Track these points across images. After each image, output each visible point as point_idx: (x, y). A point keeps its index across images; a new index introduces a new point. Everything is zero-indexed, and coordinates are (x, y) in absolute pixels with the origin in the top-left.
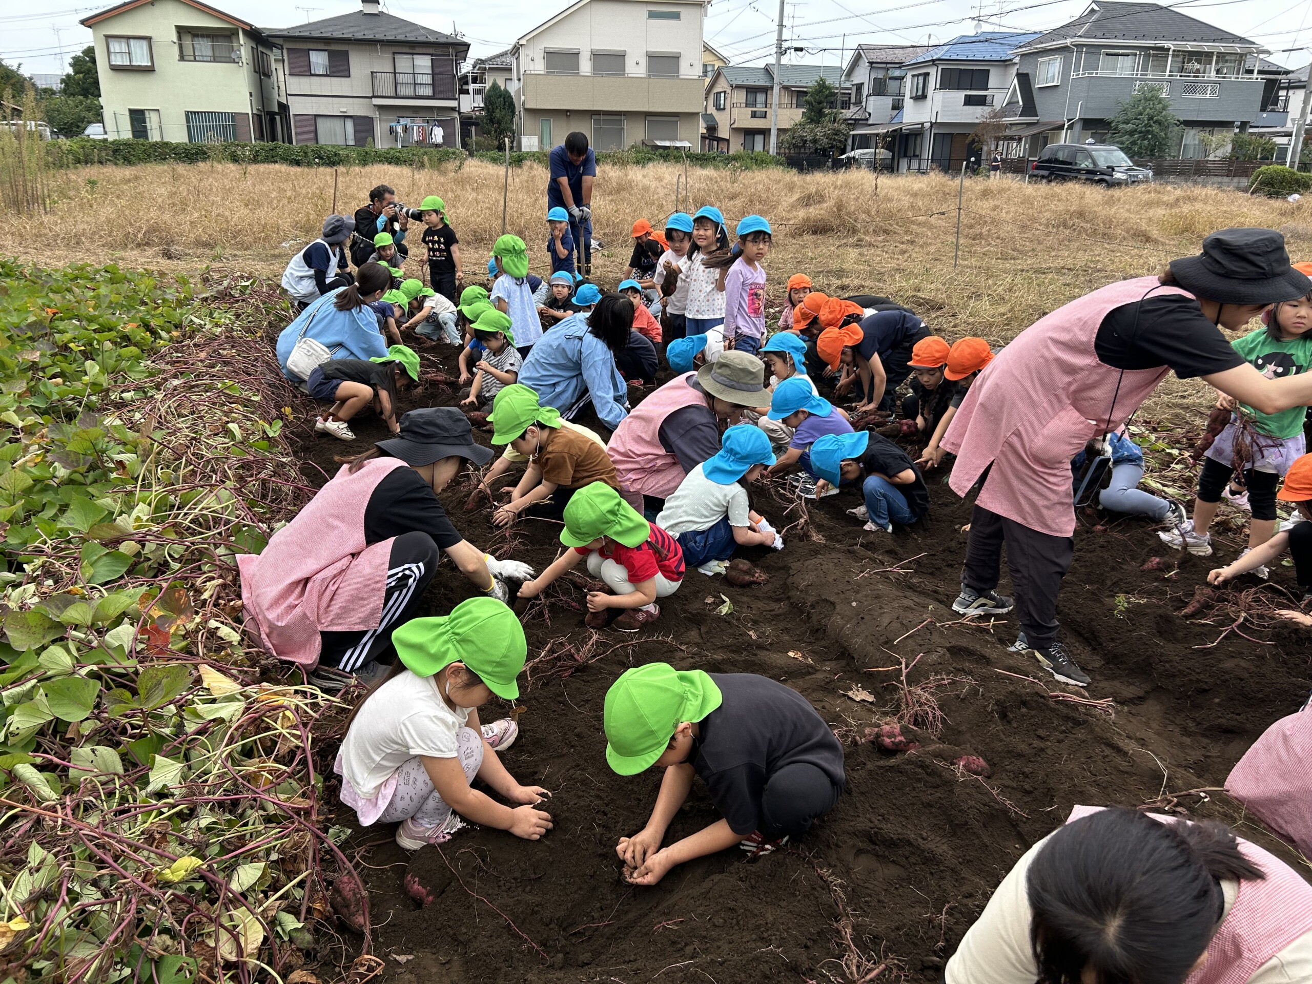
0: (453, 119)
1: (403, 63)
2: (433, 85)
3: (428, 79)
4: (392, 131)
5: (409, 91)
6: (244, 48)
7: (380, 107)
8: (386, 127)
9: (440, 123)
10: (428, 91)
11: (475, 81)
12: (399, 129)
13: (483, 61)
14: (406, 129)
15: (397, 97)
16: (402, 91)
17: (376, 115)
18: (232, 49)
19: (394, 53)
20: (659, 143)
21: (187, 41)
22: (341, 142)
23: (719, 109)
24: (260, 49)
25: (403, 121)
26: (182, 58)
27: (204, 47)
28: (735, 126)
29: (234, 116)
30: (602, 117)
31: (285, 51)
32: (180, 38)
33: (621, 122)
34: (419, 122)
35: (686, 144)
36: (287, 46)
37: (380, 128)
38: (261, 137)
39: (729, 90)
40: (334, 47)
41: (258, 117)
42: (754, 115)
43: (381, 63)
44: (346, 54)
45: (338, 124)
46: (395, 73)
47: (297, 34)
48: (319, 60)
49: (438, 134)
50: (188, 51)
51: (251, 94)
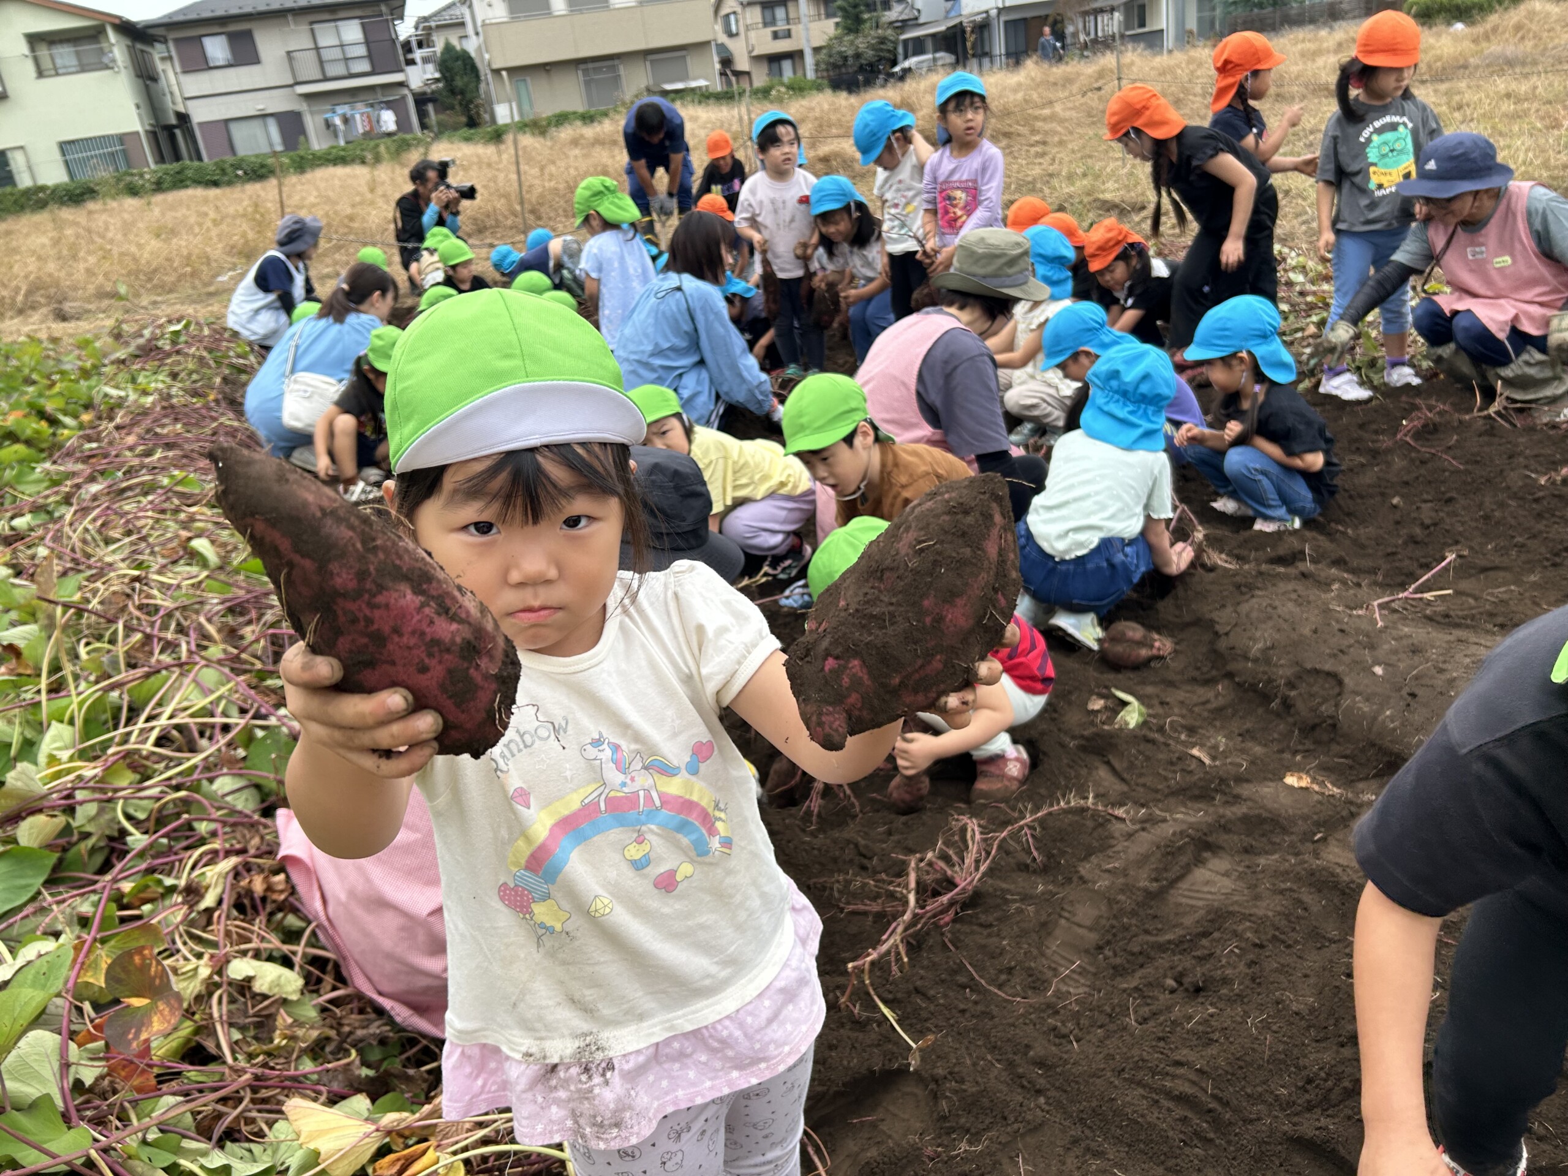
0: (404, 97)
1: (327, 36)
2: (370, 56)
3: (362, 51)
4: (328, 125)
5: (340, 70)
6: (117, 48)
7: (309, 97)
8: (319, 120)
9: (389, 105)
10: (365, 66)
11: (420, 45)
12: (338, 121)
13: (425, 19)
14: (346, 120)
15: (326, 79)
16: (331, 71)
17: (302, 107)
18: (102, 52)
19: (312, 23)
20: (669, 87)
21: (43, 52)
22: (266, 149)
23: (731, 35)
24: (139, 46)
25: (341, 110)
26: (41, 74)
27: (65, 55)
28: (755, 53)
29: (122, 138)
30: (590, 66)
31: (171, 45)
32: (33, 49)
33: (614, 68)
34: (361, 108)
35: (702, 83)
36: (172, 35)
37: (312, 123)
38: (161, 159)
39: (739, 9)
40: (233, 28)
41: (153, 135)
42: (776, 36)
43: (297, 38)
44: (248, 35)
45: (256, 127)
46: (317, 49)
47: (181, 18)
48: (216, 48)
49: (388, 120)
50: (46, 64)
51: (138, 107)
